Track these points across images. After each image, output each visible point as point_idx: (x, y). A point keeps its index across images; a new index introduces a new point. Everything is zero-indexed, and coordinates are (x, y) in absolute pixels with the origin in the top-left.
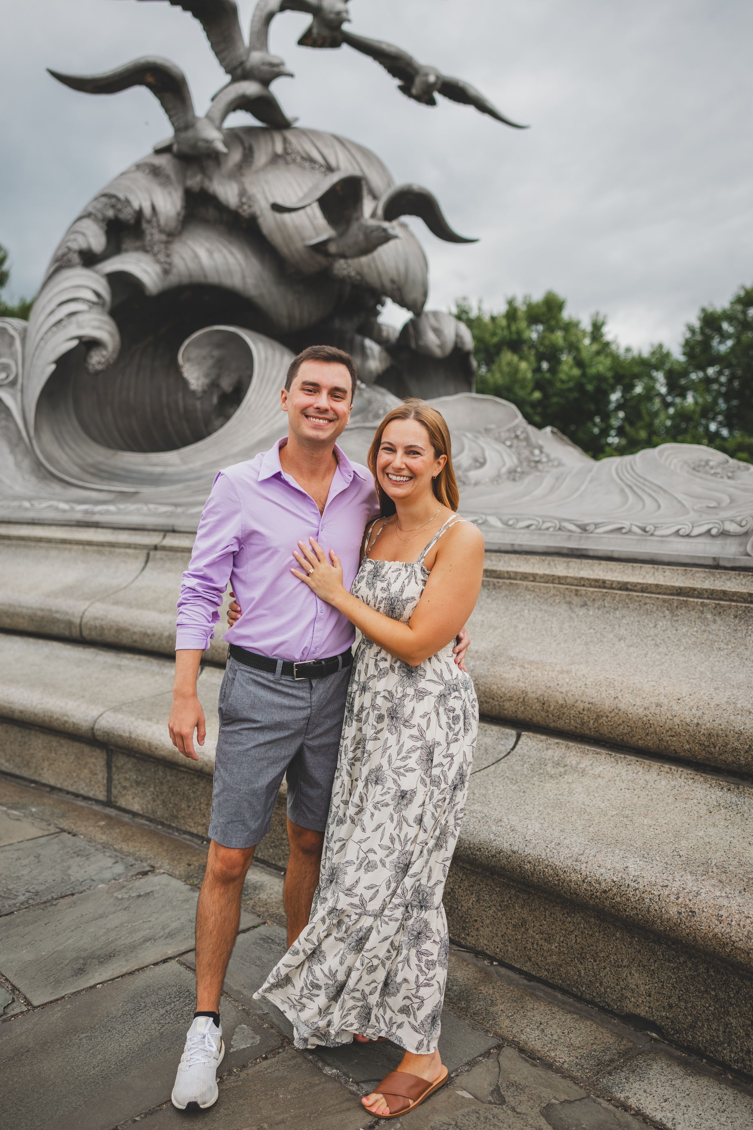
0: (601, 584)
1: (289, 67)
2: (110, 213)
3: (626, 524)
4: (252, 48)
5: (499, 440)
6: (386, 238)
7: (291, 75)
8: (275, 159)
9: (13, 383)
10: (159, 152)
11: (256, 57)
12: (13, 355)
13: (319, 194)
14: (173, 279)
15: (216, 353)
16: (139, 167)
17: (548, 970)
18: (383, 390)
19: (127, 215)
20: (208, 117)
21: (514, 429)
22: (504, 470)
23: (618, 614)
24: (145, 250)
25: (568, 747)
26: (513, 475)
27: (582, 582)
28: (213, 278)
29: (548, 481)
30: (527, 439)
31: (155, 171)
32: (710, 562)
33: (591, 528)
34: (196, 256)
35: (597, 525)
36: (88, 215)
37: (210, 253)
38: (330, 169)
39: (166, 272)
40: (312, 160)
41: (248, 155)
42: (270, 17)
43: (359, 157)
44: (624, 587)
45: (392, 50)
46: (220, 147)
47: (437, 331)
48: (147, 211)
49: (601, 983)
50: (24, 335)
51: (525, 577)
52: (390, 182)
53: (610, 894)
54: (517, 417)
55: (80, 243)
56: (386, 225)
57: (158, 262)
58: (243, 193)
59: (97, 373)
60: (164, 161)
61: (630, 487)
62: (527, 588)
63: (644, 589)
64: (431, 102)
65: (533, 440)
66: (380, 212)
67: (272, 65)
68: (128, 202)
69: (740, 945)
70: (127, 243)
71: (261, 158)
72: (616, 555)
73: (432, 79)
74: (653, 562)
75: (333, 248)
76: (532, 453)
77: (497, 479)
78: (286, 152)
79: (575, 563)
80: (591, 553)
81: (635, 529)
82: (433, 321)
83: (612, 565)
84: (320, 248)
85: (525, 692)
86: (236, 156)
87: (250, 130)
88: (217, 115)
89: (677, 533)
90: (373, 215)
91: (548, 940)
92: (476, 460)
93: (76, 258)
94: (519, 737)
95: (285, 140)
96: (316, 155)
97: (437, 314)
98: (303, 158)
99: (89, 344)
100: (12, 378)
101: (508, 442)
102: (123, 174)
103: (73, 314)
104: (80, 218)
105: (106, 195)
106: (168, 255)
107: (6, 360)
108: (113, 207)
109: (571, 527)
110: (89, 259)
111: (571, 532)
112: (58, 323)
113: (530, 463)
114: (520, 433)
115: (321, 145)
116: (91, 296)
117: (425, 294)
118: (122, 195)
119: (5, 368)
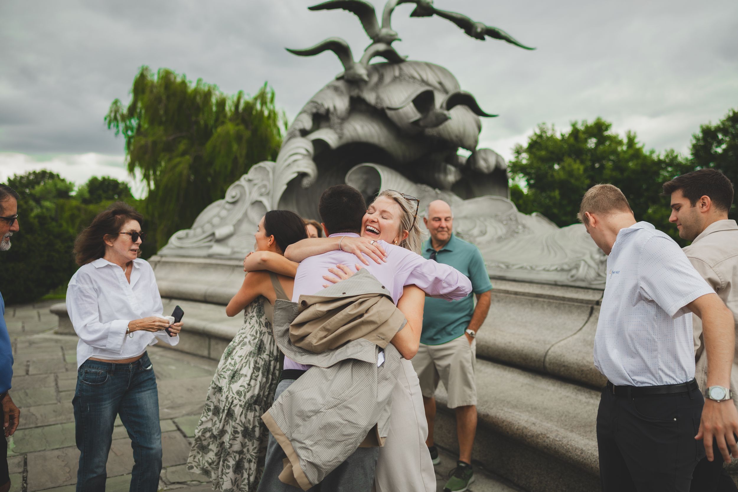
0: (507, 292)
2: (314, 110)
3: (525, 264)
4: (383, 27)
5: (500, 221)
7: (400, 40)
8: (395, 79)
9: (268, 194)
10: (338, 79)
11: (384, 32)
12: (268, 180)
13: (414, 96)
14: (344, 141)
15: (365, 177)
16: (328, 87)
18: (451, 193)
19: (322, 111)
20: (361, 62)
21: (510, 215)
22: (495, 237)
24: (331, 127)
28: (364, 139)
30: (516, 220)
31: (336, 89)
32: (553, 283)
33: (510, 266)
34: (355, 129)
35: (513, 265)
36: (303, 112)
37: (362, 127)
38: (424, 82)
39: (340, 138)
40: (413, 78)
41: (381, 78)
42: (391, 11)
43: (440, 74)
44: (516, 293)
45: (459, 16)
46: (366, 78)
48: (332, 109)
50: (274, 170)
52: (457, 85)
54: (512, 208)
55: (300, 126)
56: (446, 112)
57: (336, 133)
58: (378, 97)
59: (306, 189)
60: (340, 84)
63: (524, 294)
64: (483, 39)
65: (519, 220)
66: (444, 105)
67: (391, 36)
68: (322, 105)
70: (323, 124)
71: (388, 78)
72: (517, 279)
73: (479, 30)
74: (531, 282)
76: (517, 228)
77: (489, 242)
78: (401, 75)
79: (499, 282)
80: (507, 278)
81: (528, 268)
82: (482, 154)
83: (514, 283)
84: (416, 123)
86: (375, 78)
87: (382, 65)
88: (365, 61)
89: (544, 270)
90: (441, 107)
92: (481, 232)
93: (298, 133)
95: (400, 69)
96: (416, 75)
97: (485, 150)
98: (410, 78)
99: (302, 175)
100: (268, 191)
101: (505, 222)
102: (321, 91)
103: (295, 161)
104: (301, 113)
105: (312, 102)
106: (342, 129)
107: (265, 182)
108: (316, 107)
109: (503, 266)
110: (304, 133)
111: (502, 268)
112: (289, 165)
113: (513, 233)
114: (512, 217)
115: (418, 69)
116: (305, 152)
117: (476, 142)
118: (320, 102)
119: (265, 186)
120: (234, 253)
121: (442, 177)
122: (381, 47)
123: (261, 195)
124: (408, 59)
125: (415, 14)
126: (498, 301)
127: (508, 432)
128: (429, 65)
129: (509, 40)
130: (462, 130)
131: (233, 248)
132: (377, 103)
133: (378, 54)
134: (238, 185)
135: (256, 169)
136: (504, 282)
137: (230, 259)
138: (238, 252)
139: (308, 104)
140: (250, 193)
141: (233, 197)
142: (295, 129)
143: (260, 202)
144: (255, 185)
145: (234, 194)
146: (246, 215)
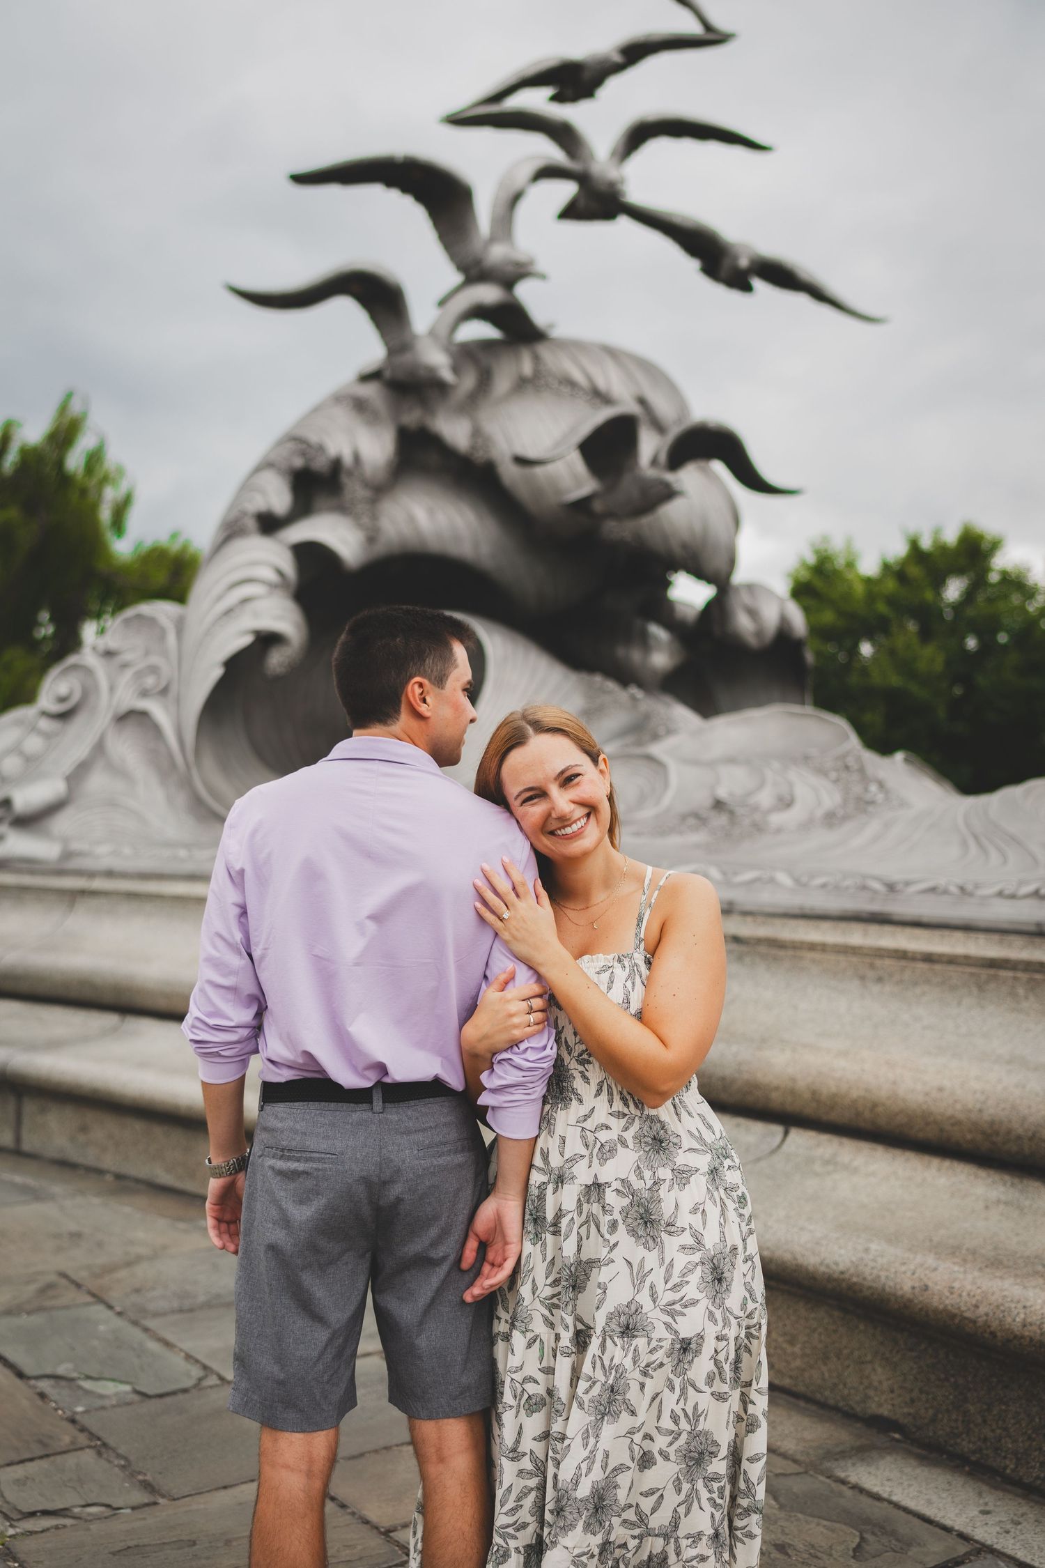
0: (902, 955)
1: (541, 265)
2: (298, 462)
3: (942, 881)
4: (493, 239)
5: (821, 772)
6: (669, 493)
7: (542, 277)
8: (522, 385)
9: (164, 691)
10: (366, 378)
11: (497, 254)
12: (165, 653)
13: (582, 433)
14: (380, 549)
16: (338, 399)
17: (791, 1377)
18: (668, 699)
19: (320, 464)
20: (432, 333)
21: (843, 757)
22: (819, 813)
23: (918, 990)
24: (343, 509)
25: (841, 1144)
26: (831, 819)
27: (880, 953)
28: (434, 545)
29: (874, 827)
30: (862, 770)
31: (360, 406)
32: (1032, 928)
33: (900, 887)
34: (411, 519)
35: (907, 884)
36: (267, 464)
37: (431, 512)
38: (599, 398)
39: (371, 540)
40: (571, 383)
41: (485, 380)
42: (516, 198)
43: (640, 376)
44: (929, 958)
45: (687, 224)
46: (447, 375)
47: (753, 613)
48: (348, 459)
49: (845, 1385)
50: (180, 625)
51: (812, 947)
52: (683, 407)
53: (847, 1276)
54: (847, 738)
55: (258, 503)
56: (669, 477)
57: (360, 526)
58: (477, 433)
59: (278, 679)
60: (371, 391)
61: (976, 837)
62: (813, 961)
63: (952, 960)
64: (747, 288)
65: (870, 770)
66: (663, 458)
67: (518, 264)
68: (321, 448)
69: (967, 1314)
70: (321, 501)
71: (503, 382)
72: (925, 920)
73: (744, 263)
74: (968, 928)
75: (598, 506)
76: (866, 790)
77: (807, 825)
78: (537, 375)
79: (874, 929)
80: (896, 918)
81: (953, 889)
82: (745, 598)
83: (918, 932)
84: (582, 505)
85: (793, 1080)
86: (468, 382)
87: (487, 346)
88: (443, 331)
89: (1000, 894)
90: (654, 462)
91: (792, 1342)
92: (780, 799)
93: (251, 524)
94: (786, 1133)
95: (536, 359)
96: (577, 376)
97: (751, 588)
98: (560, 383)
99: (267, 640)
100: (163, 684)
101: (833, 775)
102: (317, 410)
103: (245, 601)
104: (258, 469)
105: (296, 440)
106: (374, 517)
107: (155, 660)
108: (303, 454)
109: (877, 886)
110: (269, 524)
111: (875, 892)
112: (228, 612)
113: (863, 805)
114: (851, 761)
115: (585, 362)
116: (271, 576)
117: (732, 562)
118: (313, 438)
119: (154, 670)
120: (67, 855)
121: (636, 655)
122: (488, 294)
123: (144, 694)
124: (556, 333)
125: (571, 212)
126: (880, 980)
127: (993, 1334)
128: (612, 352)
129: (817, 294)
130: (698, 527)
131: (65, 841)
132: (474, 448)
133: (479, 312)
134: (75, 667)
135: (127, 622)
136: (888, 929)
137: (61, 873)
138: (80, 854)
139: (280, 443)
140: (112, 689)
141: (62, 700)
142: (244, 513)
143: (144, 714)
144: (125, 666)
145: (63, 688)
146: (99, 748)
